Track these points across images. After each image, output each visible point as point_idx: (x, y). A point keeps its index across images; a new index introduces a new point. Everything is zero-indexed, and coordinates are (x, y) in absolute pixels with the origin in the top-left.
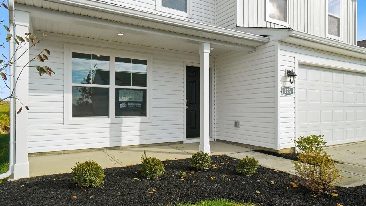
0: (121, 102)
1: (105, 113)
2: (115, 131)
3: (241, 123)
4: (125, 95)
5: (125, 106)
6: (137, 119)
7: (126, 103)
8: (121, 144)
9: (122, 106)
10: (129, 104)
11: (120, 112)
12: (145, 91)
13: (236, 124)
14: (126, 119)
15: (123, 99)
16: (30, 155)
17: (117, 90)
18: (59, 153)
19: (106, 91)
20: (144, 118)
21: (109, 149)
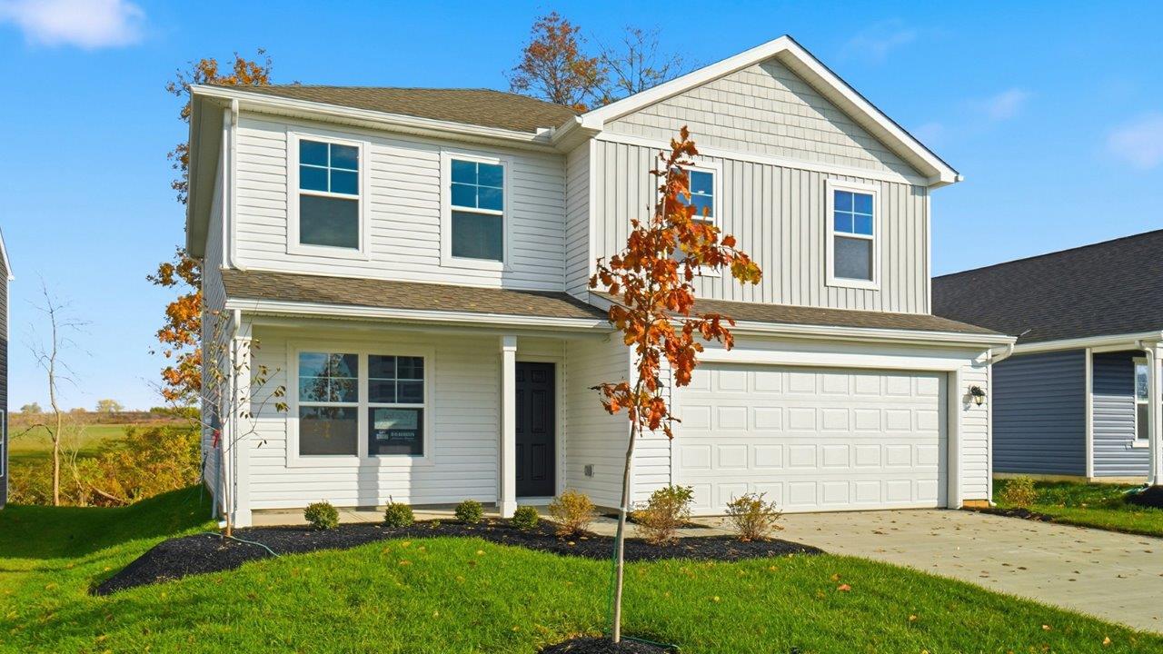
0: (378, 431)
1: (353, 451)
2: (368, 481)
3: (595, 470)
4: (386, 418)
5: (386, 437)
6: (407, 460)
7: (388, 432)
8: (377, 501)
9: (379, 437)
10: (392, 434)
11: (375, 448)
12: (420, 411)
13: (589, 471)
14: (386, 460)
15: (382, 425)
16: (253, 511)
17: (371, 411)
18: (280, 511)
19: (352, 413)
20: (418, 459)
21: (358, 509)
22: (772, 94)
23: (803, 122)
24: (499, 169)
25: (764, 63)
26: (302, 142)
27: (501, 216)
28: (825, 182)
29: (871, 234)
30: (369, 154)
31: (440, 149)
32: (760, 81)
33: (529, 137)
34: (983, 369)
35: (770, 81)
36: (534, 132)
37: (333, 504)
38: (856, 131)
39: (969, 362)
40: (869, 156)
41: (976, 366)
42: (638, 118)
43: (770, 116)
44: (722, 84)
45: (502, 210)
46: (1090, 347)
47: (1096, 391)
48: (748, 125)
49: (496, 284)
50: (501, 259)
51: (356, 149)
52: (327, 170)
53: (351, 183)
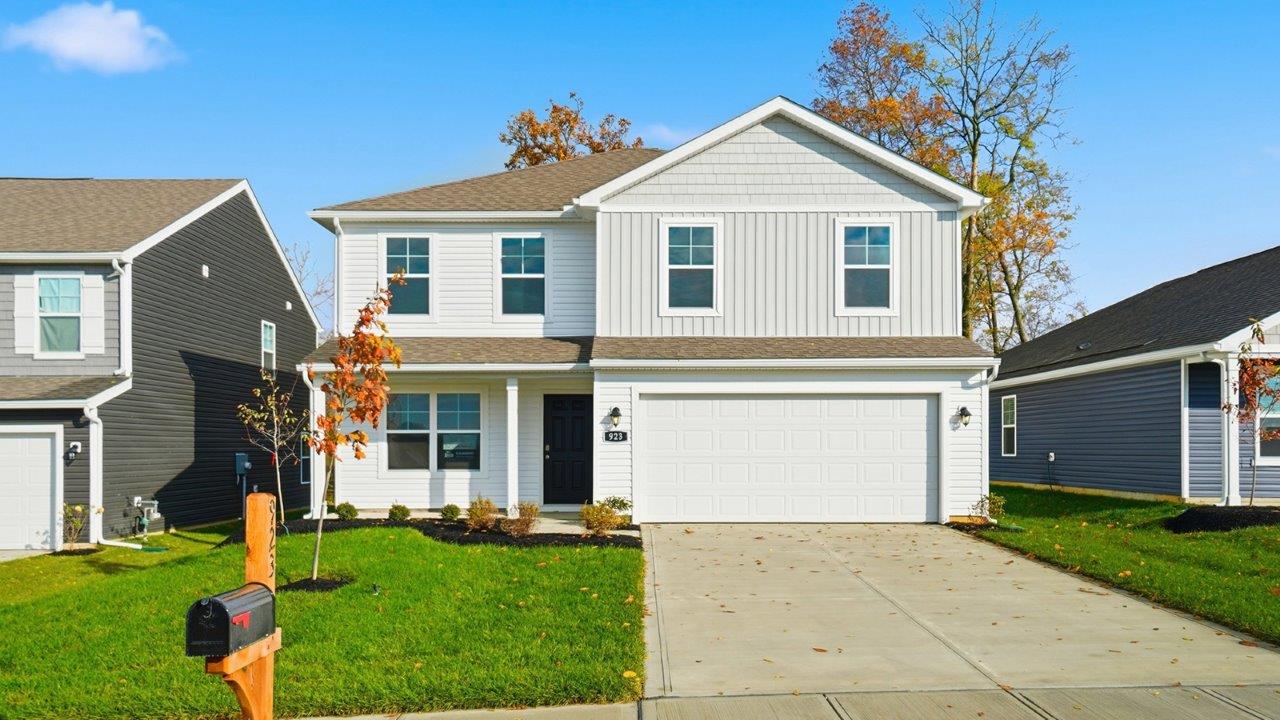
0: (445, 451)
1: (426, 467)
2: (437, 488)
4: (451, 442)
5: (451, 456)
7: (453, 451)
8: (440, 505)
9: (445, 455)
10: (456, 453)
11: (443, 464)
12: (478, 436)
14: (450, 474)
15: (448, 447)
17: (440, 436)
18: (374, 511)
19: (425, 438)
20: (476, 473)
21: (430, 510)
22: (775, 148)
23: (810, 169)
24: (541, 241)
25: (765, 122)
26: (389, 240)
27: (543, 279)
28: (834, 220)
29: (888, 263)
30: (437, 241)
31: (491, 231)
32: (763, 138)
33: (557, 214)
34: (978, 390)
35: (774, 136)
36: (562, 210)
37: (408, 507)
38: (870, 169)
39: (959, 384)
40: (885, 189)
41: (966, 387)
42: (641, 188)
43: (774, 169)
44: (724, 147)
45: (543, 273)
46: (1185, 357)
47: (1192, 404)
48: (749, 179)
49: (539, 333)
50: (543, 312)
51: (427, 240)
52: (405, 258)
53: (423, 266)
